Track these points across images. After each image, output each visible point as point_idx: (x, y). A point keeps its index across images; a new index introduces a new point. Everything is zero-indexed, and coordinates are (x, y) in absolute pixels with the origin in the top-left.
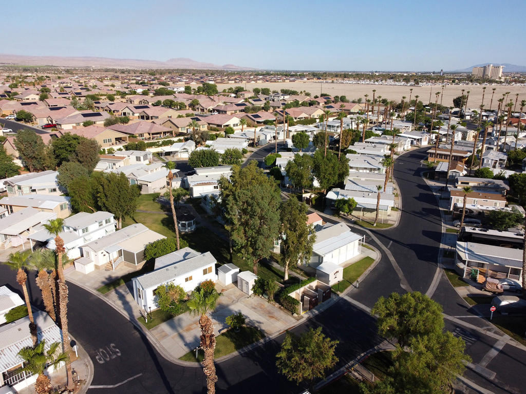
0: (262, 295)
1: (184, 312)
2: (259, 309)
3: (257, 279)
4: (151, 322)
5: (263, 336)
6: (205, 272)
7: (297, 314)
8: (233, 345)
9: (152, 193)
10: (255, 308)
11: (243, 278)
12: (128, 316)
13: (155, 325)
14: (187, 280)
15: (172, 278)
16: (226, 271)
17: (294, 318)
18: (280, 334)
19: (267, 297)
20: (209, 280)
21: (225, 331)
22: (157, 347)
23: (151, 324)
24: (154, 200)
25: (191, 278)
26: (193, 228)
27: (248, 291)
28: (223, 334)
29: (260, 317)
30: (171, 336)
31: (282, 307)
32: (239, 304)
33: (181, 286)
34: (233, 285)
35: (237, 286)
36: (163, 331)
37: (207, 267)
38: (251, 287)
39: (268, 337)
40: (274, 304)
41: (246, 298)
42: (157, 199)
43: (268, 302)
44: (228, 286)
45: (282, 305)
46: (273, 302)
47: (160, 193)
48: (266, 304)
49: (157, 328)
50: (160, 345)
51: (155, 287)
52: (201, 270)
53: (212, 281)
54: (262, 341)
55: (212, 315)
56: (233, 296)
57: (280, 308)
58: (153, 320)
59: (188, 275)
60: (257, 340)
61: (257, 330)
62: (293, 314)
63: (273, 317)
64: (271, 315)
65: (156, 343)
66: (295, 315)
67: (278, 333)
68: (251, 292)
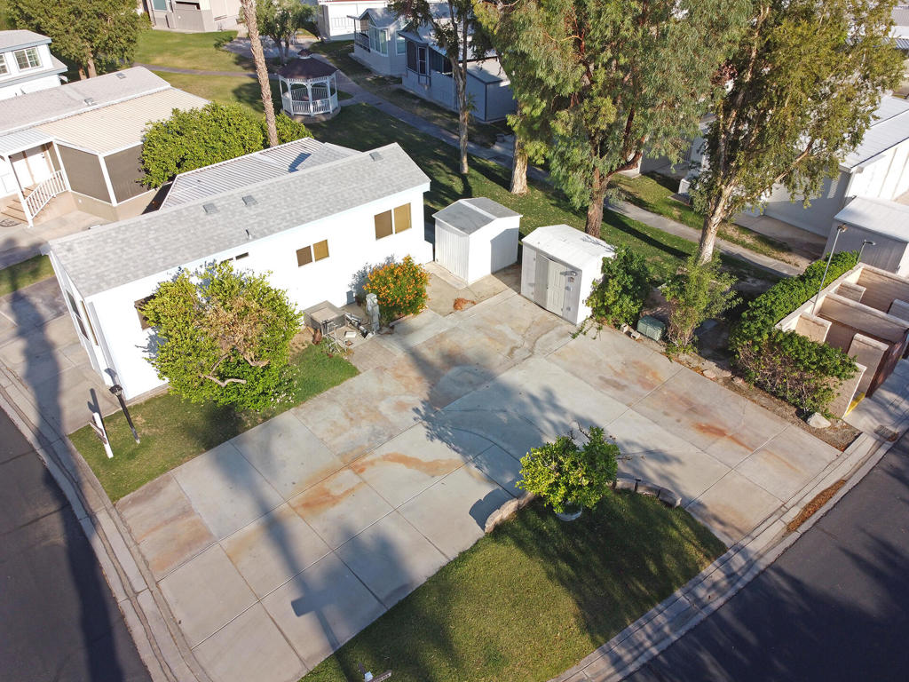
0: (635, 327)
1: (296, 405)
2: (638, 388)
3: (611, 255)
4: (131, 456)
5: (714, 548)
6: (384, 226)
7: (827, 416)
8: (567, 604)
9: (216, 30)
10: (617, 386)
11: (552, 253)
12: (33, 418)
13: (151, 477)
14: (304, 257)
15: (229, 246)
16: (471, 224)
17: (818, 433)
18: (791, 528)
19: (657, 334)
20: (399, 260)
21: (507, 511)
22: (142, 618)
23: (133, 466)
24: (217, 46)
25: (322, 250)
26: (333, 103)
27: (572, 307)
28: (499, 531)
29: (655, 429)
30: (225, 543)
31: (739, 381)
32: (539, 362)
33: (274, 283)
34: (498, 283)
35: (516, 285)
36: (187, 512)
37: (389, 203)
38: (586, 290)
39: (740, 549)
40: (695, 363)
41: (563, 336)
42: (228, 44)
43: (667, 354)
44: (477, 284)
45: (739, 371)
46: (689, 356)
47: (236, 32)
48: (663, 367)
49: (158, 490)
50: (160, 601)
51: (146, 287)
52: (363, 217)
53: (416, 262)
54: (712, 571)
55: (426, 418)
56: (506, 329)
57: (728, 383)
58: (147, 441)
59: (307, 235)
60: (691, 573)
61: (670, 505)
62: (804, 416)
63: (721, 433)
64: (704, 421)
65: (139, 585)
66: (818, 421)
67: (777, 528)
68: (584, 312)
